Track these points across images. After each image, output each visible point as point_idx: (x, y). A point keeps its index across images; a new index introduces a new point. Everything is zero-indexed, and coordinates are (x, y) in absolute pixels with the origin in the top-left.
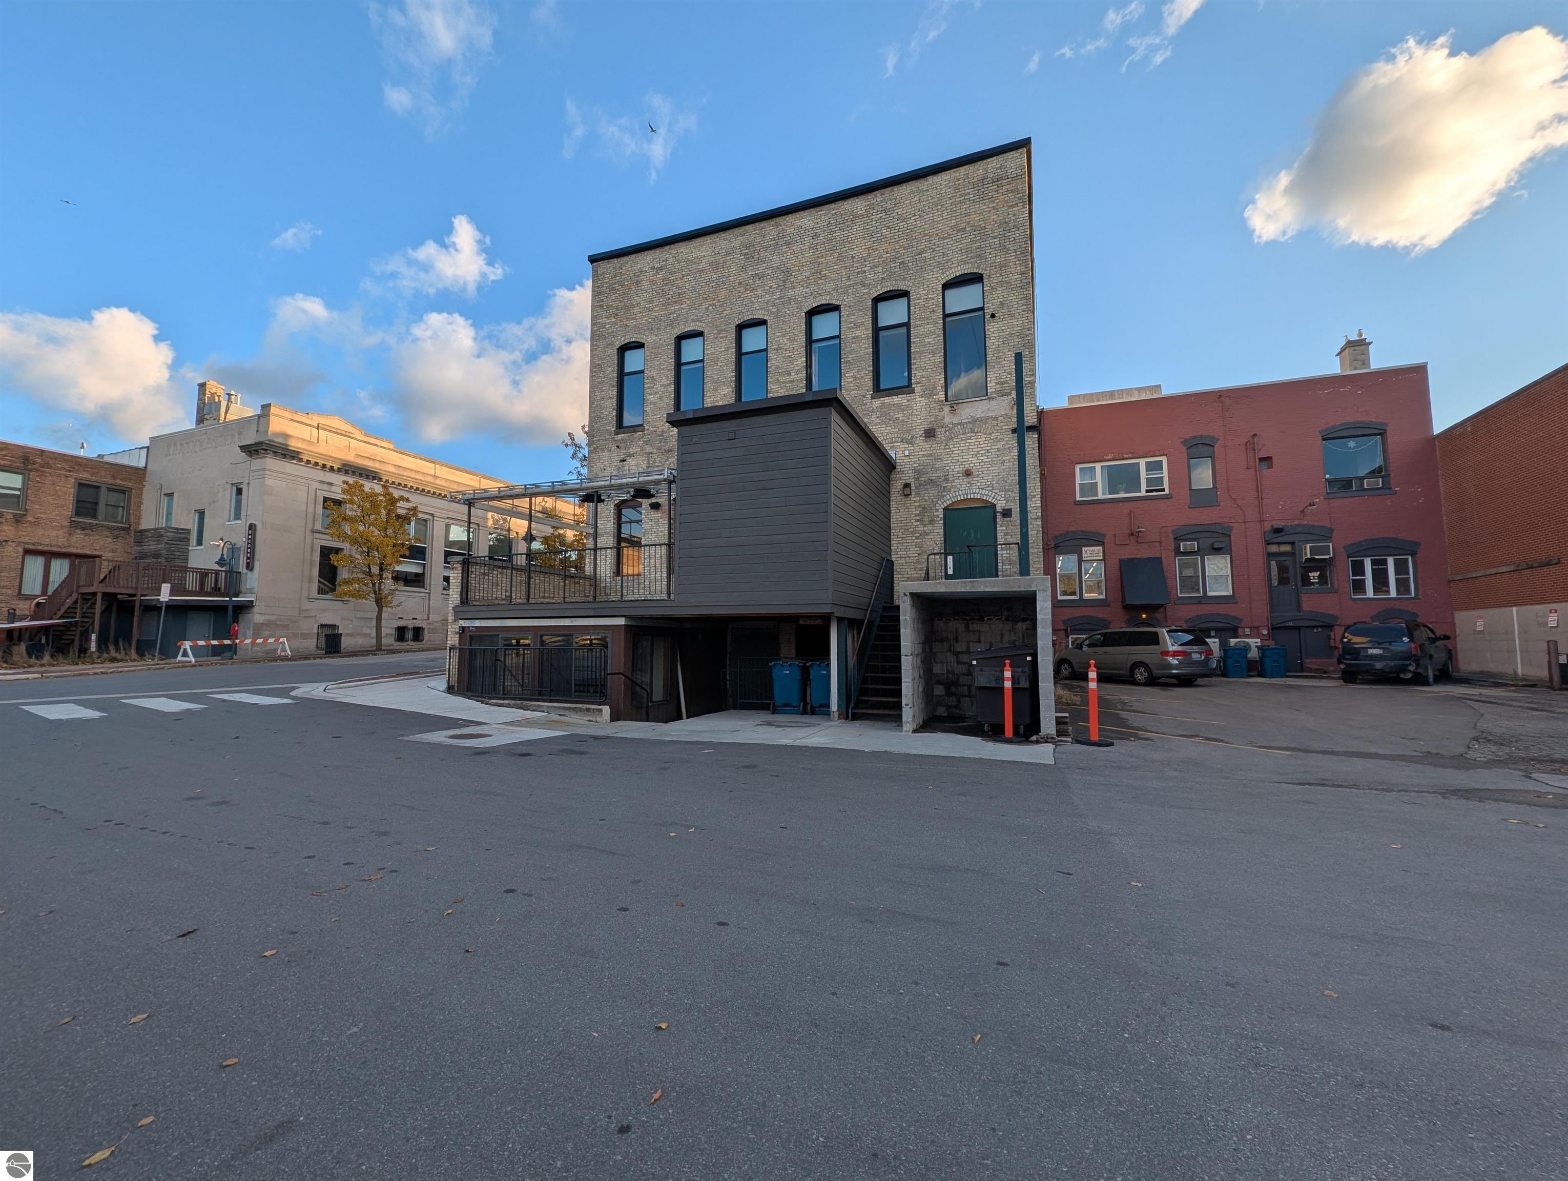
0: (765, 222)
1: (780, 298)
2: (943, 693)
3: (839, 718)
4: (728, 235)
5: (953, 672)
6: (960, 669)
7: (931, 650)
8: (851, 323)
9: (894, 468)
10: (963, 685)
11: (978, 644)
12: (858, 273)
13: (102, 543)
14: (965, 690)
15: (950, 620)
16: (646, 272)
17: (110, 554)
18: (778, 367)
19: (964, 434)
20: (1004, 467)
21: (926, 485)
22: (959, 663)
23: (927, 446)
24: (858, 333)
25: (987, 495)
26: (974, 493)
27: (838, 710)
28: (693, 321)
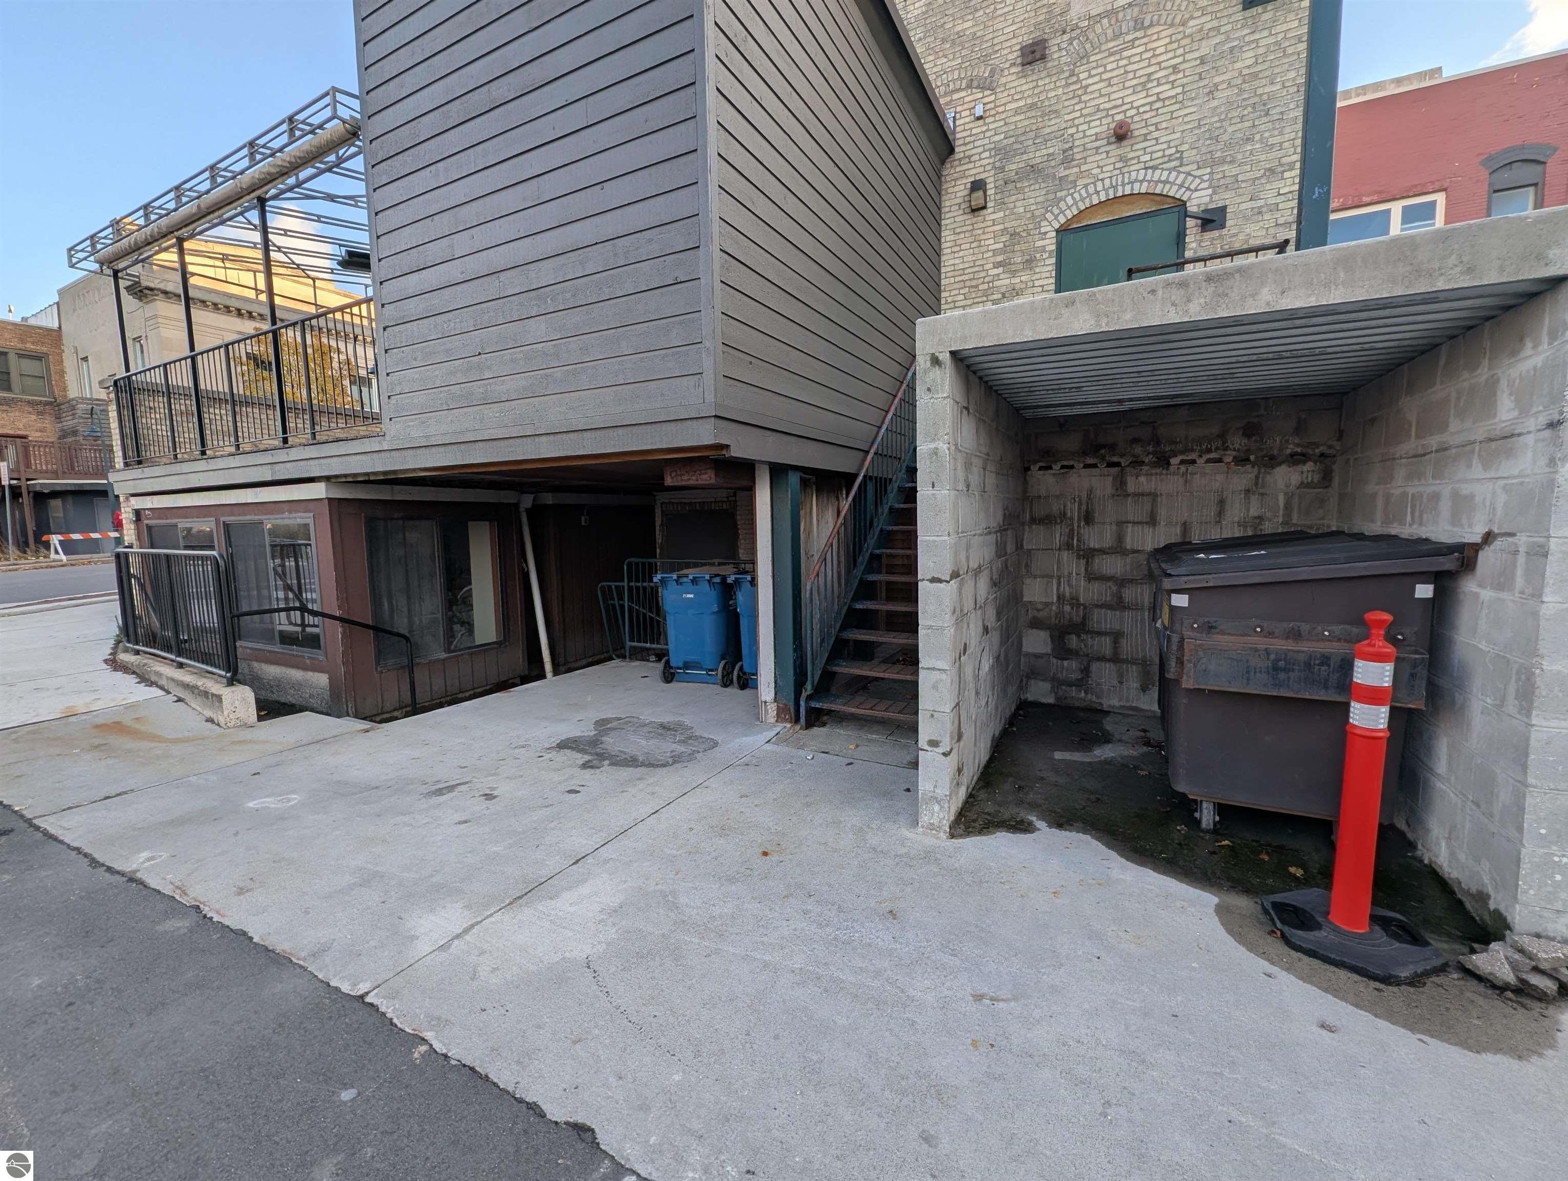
2: (1048, 649)
3: (779, 718)
5: (1074, 601)
6: (1090, 592)
7: (1019, 546)
9: (951, 150)
10: (1100, 633)
11: (1148, 531)
13: (24, 421)
14: (1104, 645)
15: (1072, 467)
17: (38, 434)
19: (1116, 37)
20: (1215, 103)
21: (1020, 180)
22: (1091, 577)
23: (1025, 86)
25: (1166, 182)
26: (1131, 183)
27: (775, 700)
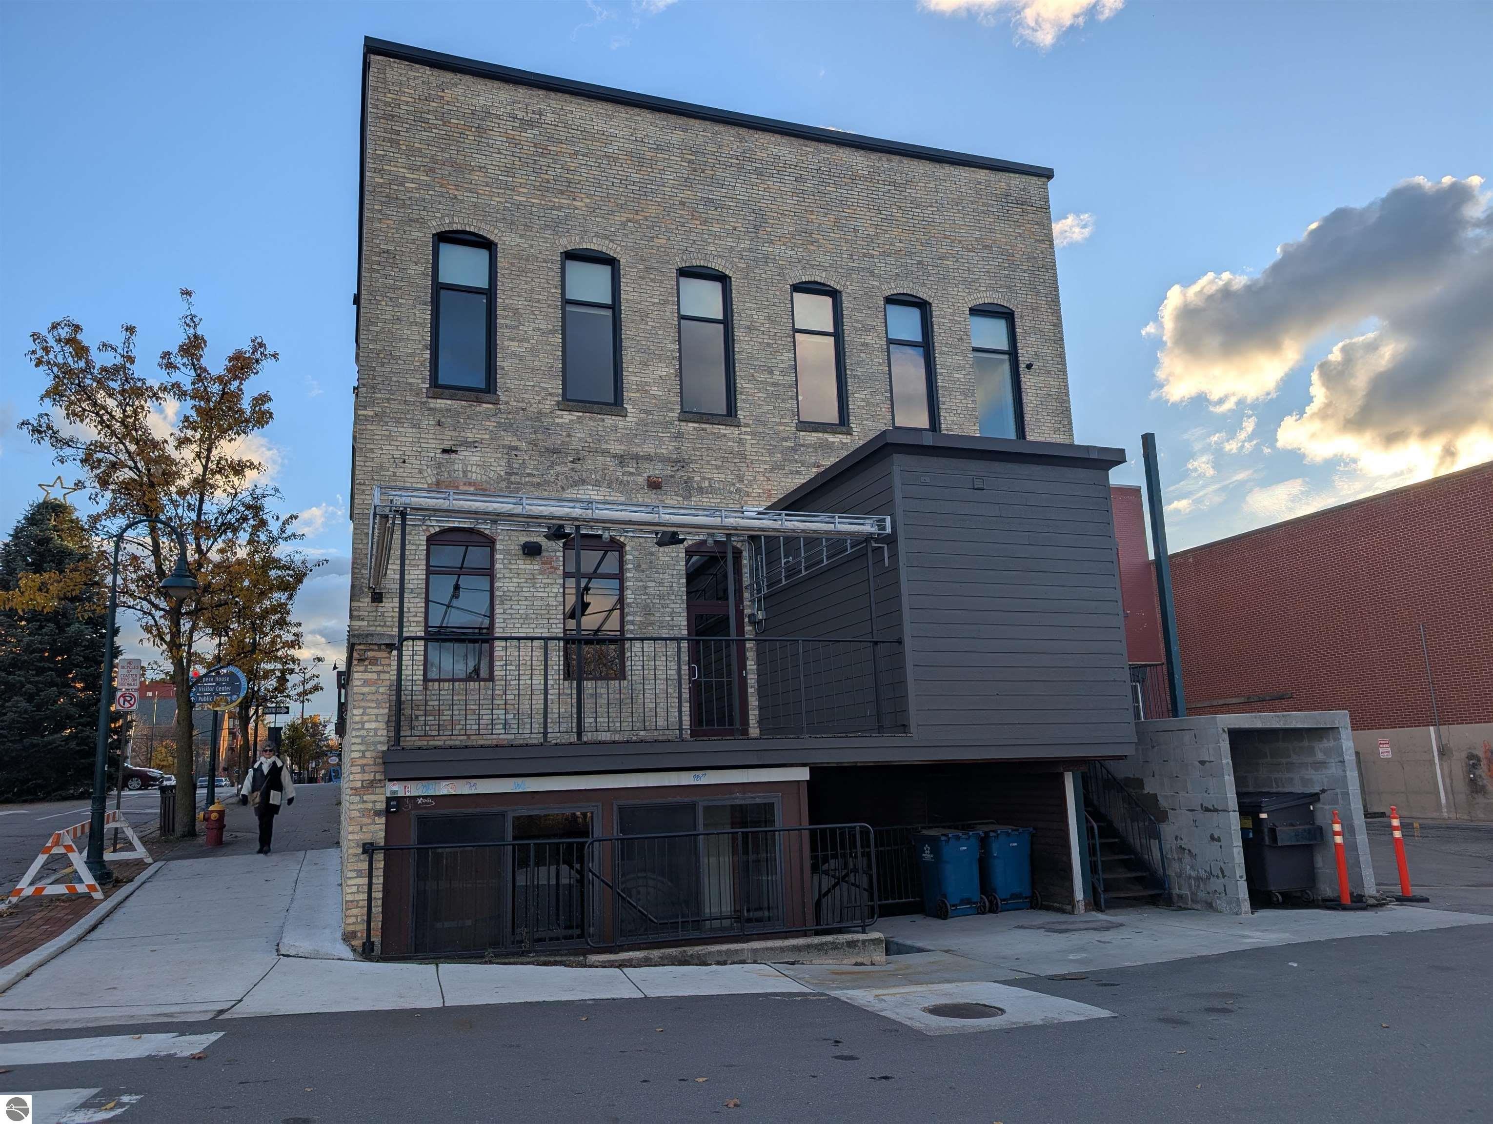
0: (722, 125)
1: (751, 250)
4: (660, 119)
8: (858, 321)
12: (864, 255)
16: (499, 117)
18: (751, 357)
24: (869, 340)
27: (1085, 898)
28: (597, 235)
